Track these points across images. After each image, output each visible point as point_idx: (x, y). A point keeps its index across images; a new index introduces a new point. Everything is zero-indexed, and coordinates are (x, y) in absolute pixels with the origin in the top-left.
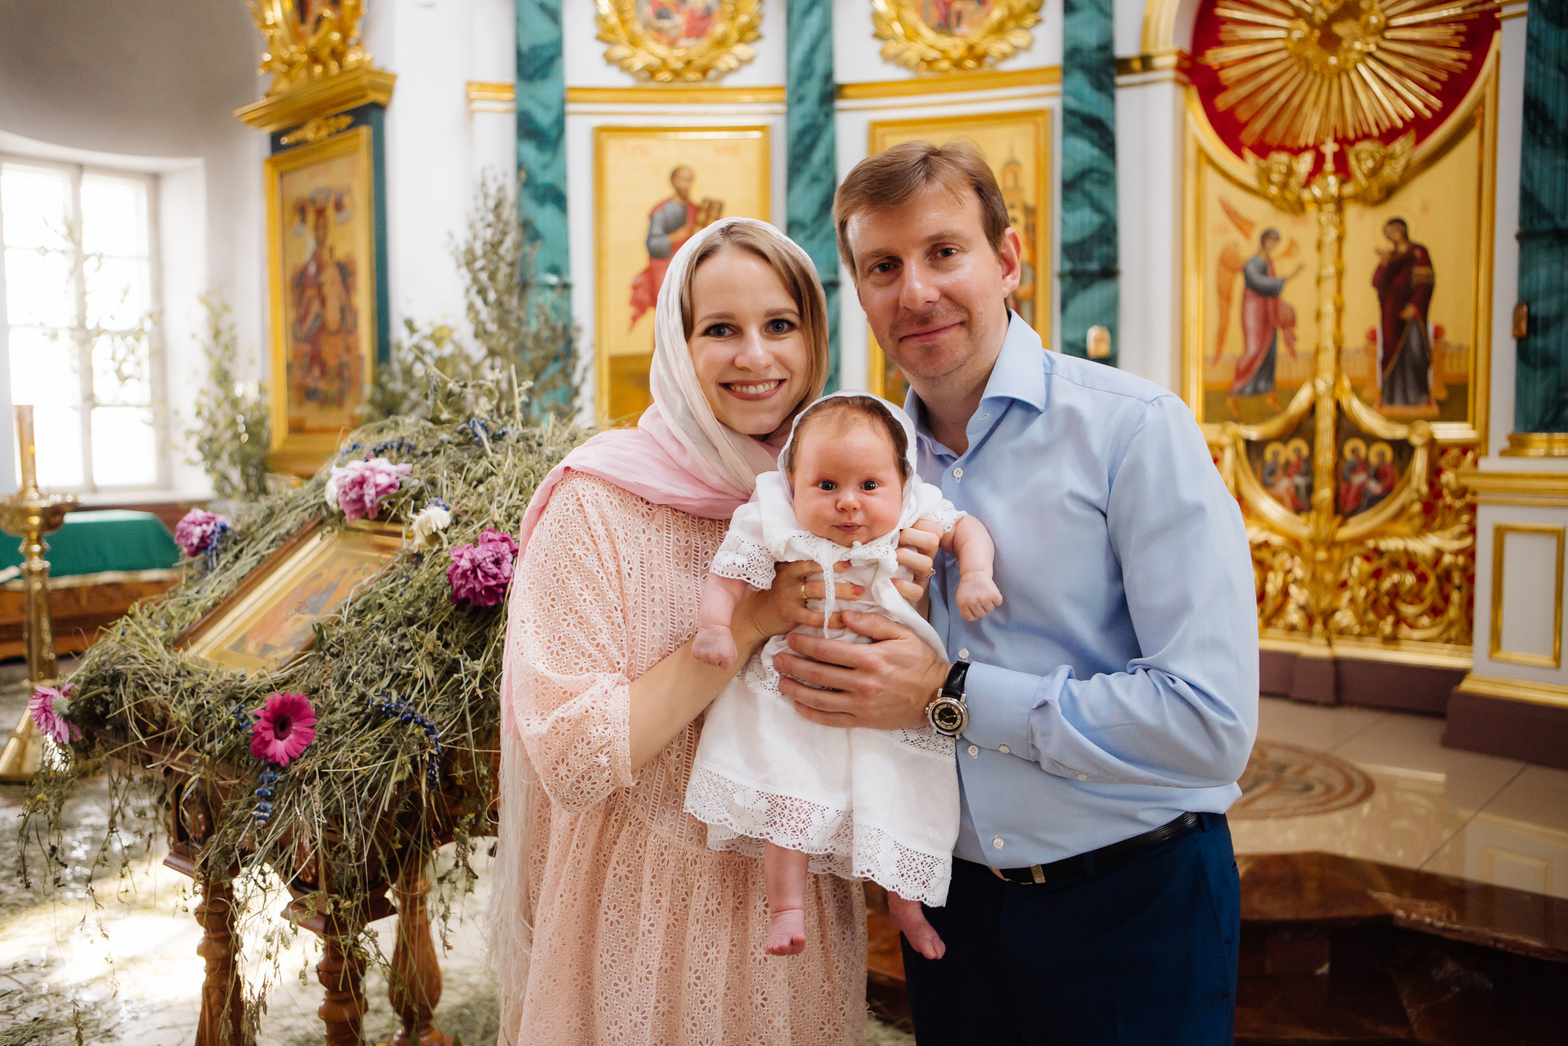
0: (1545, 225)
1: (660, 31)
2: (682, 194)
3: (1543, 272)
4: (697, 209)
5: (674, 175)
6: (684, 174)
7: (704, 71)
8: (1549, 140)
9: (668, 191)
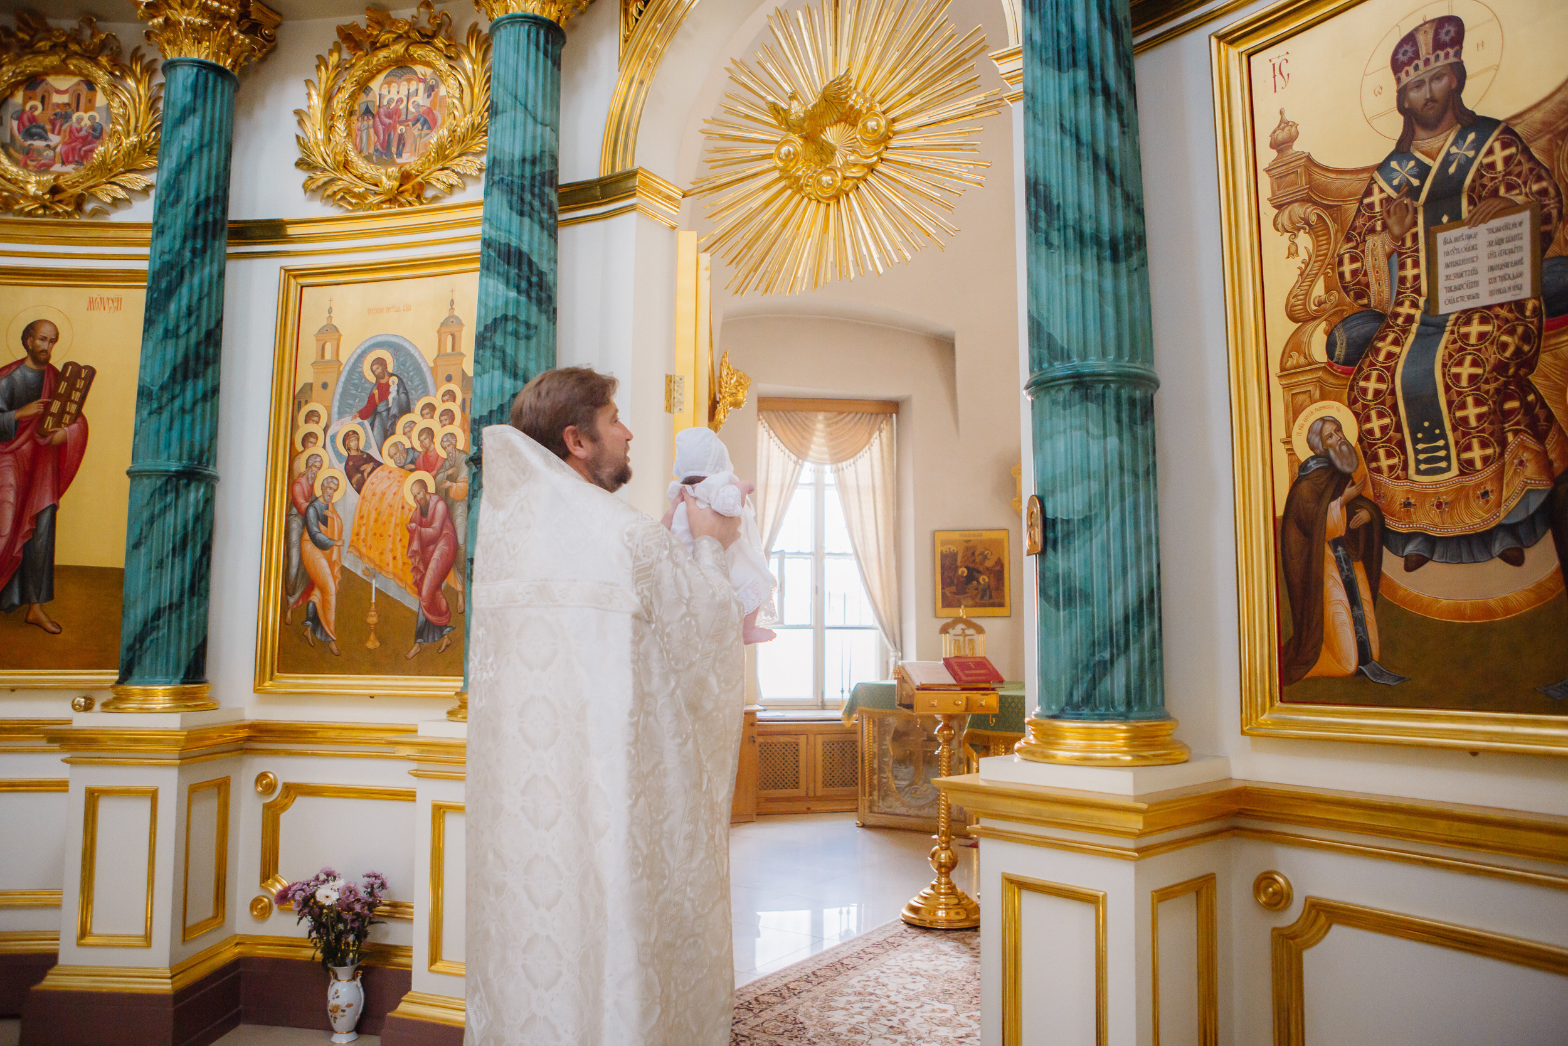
0: (1059, 369)
1: (28, 152)
2: (39, 357)
3: (1061, 444)
4: (58, 376)
5: (30, 332)
6: (45, 331)
7: (79, 203)
8: (1055, 238)
9: (22, 353)
